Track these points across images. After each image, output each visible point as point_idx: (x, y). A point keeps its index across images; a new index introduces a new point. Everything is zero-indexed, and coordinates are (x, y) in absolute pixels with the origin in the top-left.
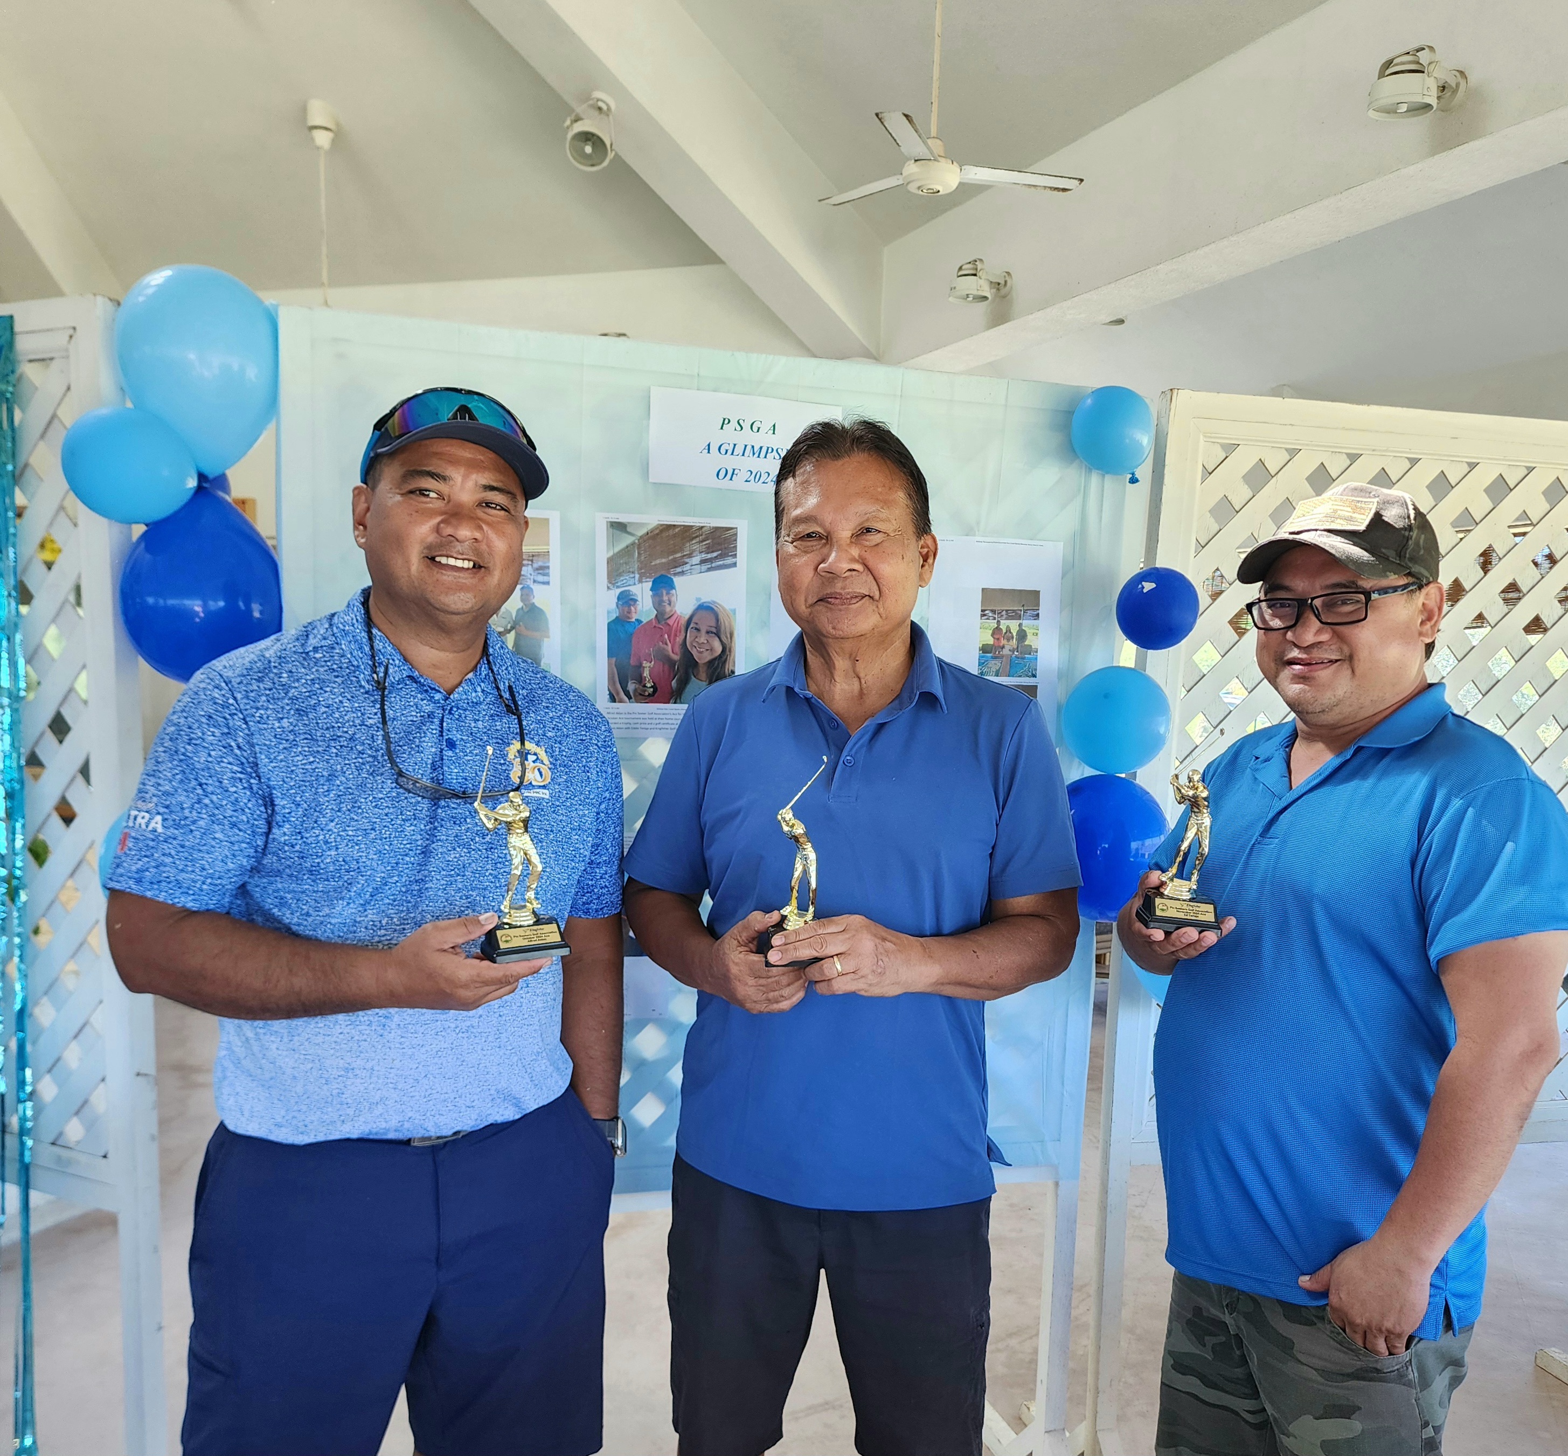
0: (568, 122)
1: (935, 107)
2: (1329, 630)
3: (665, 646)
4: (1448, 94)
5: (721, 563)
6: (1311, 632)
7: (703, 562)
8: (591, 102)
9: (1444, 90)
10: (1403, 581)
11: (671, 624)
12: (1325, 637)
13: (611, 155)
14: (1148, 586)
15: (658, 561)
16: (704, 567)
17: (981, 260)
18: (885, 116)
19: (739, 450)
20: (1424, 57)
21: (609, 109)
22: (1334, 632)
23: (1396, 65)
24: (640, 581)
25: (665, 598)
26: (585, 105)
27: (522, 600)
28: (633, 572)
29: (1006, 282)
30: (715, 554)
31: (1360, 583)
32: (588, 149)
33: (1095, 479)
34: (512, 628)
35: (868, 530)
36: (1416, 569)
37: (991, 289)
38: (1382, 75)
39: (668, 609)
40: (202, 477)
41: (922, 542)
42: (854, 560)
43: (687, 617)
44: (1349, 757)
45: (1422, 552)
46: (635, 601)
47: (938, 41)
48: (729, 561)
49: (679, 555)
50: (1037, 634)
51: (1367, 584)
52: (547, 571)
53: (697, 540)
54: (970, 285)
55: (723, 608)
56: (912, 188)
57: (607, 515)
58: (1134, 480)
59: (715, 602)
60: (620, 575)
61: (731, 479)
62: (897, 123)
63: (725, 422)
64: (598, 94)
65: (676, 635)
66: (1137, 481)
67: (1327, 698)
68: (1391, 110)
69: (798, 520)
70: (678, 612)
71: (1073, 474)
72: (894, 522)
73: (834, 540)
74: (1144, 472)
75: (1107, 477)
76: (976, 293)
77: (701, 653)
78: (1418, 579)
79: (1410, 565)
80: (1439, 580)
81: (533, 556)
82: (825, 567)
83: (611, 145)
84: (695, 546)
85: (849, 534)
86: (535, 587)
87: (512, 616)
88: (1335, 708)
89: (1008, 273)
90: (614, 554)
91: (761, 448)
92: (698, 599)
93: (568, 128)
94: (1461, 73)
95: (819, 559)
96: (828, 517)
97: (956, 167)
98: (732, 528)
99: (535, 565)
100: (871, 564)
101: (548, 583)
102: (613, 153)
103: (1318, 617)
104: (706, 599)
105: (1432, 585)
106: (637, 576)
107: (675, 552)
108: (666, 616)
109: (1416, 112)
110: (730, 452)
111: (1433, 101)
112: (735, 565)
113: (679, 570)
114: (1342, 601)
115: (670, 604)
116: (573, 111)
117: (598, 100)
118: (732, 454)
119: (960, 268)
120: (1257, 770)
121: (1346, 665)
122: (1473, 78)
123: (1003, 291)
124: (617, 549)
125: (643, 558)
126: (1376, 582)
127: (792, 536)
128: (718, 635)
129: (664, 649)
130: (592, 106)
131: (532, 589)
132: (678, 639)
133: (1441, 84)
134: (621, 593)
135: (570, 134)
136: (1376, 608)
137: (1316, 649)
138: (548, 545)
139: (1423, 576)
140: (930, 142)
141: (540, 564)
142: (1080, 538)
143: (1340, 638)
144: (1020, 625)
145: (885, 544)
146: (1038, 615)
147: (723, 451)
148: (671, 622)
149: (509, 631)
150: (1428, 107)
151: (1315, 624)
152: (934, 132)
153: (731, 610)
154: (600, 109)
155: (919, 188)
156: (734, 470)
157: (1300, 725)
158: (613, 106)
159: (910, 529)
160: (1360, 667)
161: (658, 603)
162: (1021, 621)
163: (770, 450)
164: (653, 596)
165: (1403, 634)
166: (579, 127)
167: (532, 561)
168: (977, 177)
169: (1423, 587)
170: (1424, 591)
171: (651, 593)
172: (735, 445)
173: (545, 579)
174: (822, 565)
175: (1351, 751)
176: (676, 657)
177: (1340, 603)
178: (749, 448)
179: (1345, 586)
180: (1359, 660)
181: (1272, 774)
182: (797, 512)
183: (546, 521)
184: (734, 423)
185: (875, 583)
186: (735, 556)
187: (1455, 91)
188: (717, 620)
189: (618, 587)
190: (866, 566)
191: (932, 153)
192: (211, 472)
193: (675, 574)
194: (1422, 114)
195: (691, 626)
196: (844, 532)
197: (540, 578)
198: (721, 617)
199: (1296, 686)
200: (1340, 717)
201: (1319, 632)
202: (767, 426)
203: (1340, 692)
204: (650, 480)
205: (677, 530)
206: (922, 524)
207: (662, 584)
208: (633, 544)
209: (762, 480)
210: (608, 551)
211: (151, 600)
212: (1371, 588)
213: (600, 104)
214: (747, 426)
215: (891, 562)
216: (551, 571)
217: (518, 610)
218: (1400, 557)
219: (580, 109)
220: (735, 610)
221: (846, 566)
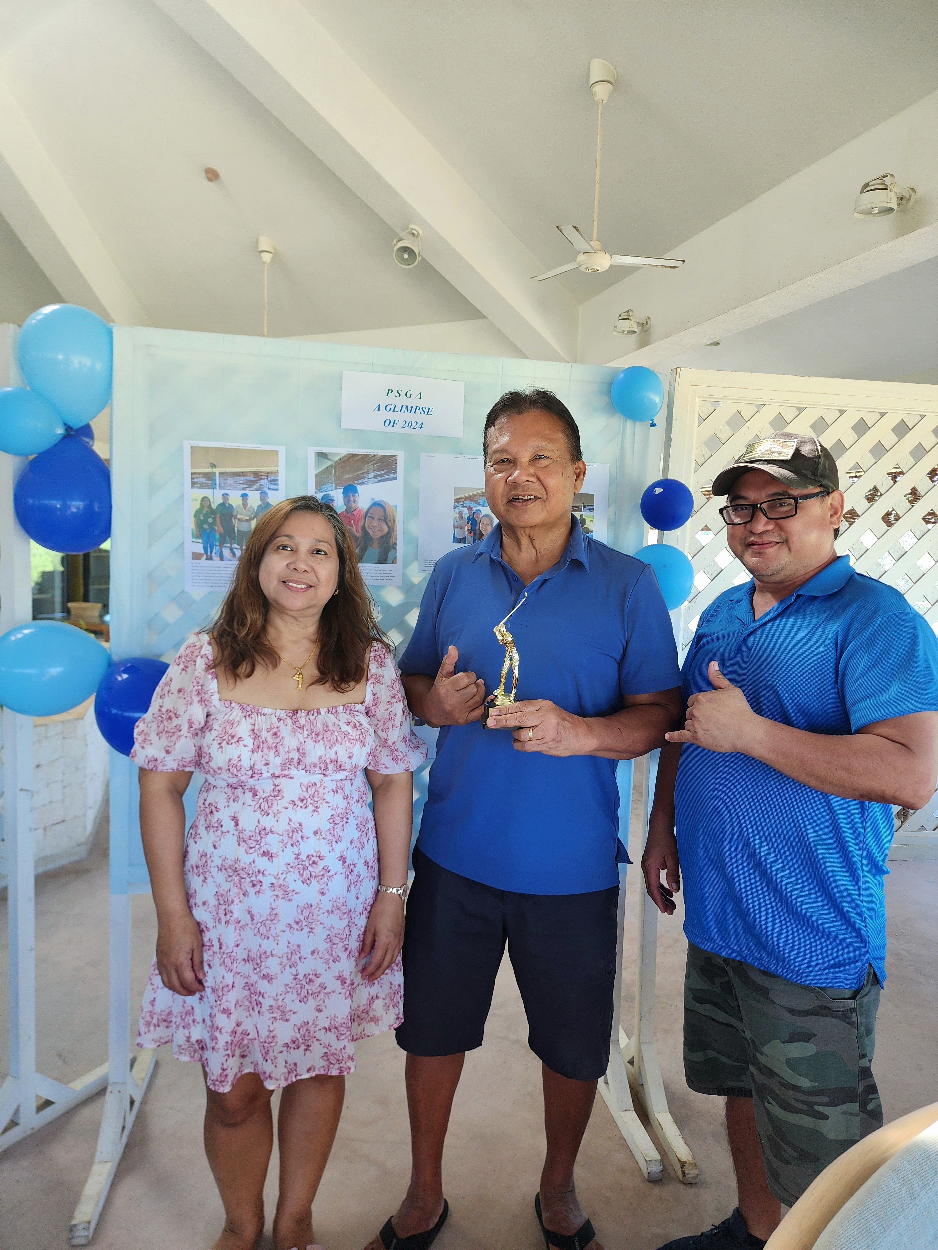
0: (395, 242)
1: (596, 223)
2: (773, 523)
3: (352, 528)
4: (904, 201)
5: (387, 477)
6: (761, 525)
7: (375, 476)
8: (408, 230)
9: (902, 199)
10: (818, 490)
11: (356, 515)
12: (770, 527)
13: (419, 259)
14: (658, 491)
15: (347, 476)
16: (377, 480)
17: (632, 310)
18: (562, 227)
19: (398, 408)
20: (887, 180)
21: (418, 234)
22: (777, 525)
23: (871, 186)
24: (336, 488)
25: (352, 498)
26: (405, 233)
27: (261, 500)
28: (332, 483)
29: (647, 322)
30: (383, 472)
31: (790, 492)
32: (406, 256)
33: (629, 424)
34: (255, 517)
35: (540, 457)
36: (825, 482)
37: (638, 326)
38: (862, 192)
39: (353, 505)
40: (68, 428)
41: (576, 466)
42: (530, 475)
43: (366, 510)
44: (792, 601)
45: (828, 472)
46: (333, 500)
47: (597, 186)
48: (393, 476)
49: (360, 472)
50: (592, 521)
51: (796, 492)
52: (276, 482)
53: (372, 463)
54: (626, 325)
55: (388, 504)
56: (582, 268)
57: (315, 448)
58: (653, 425)
59: (383, 501)
60: (323, 484)
61: (393, 426)
62: (568, 231)
63: (389, 392)
64: (412, 226)
65: (358, 521)
66: (655, 425)
67: (774, 566)
68: (869, 212)
69: (496, 452)
70: (360, 507)
71: (615, 422)
72: (556, 452)
73: (518, 463)
74: (660, 419)
75: (637, 423)
76: (628, 329)
77: (374, 532)
78: (826, 488)
79: (821, 479)
80: (840, 489)
81: (268, 473)
82: (512, 480)
83: (419, 254)
84: (370, 466)
85: (528, 459)
86: (269, 492)
87: (254, 509)
88: (780, 572)
89: (649, 317)
90: (319, 472)
91: (412, 407)
92: (373, 499)
93: (395, 245)
94: (912, 189)
95: (509, 475)
96: (513, 449)
97: (607, 256)
98: (394, 456)
99: (269, 479)
100: (542, 478)
101: (277, 490)
102: (420, 258)
103: (765, 515)
104: (377, 499)
105: (835, 492)
106: (334, 485)
107: (358, 471)
108: (353, 510)
109: (886, 213)
110: (392, 410)
111: (894, 206)
112: (396, 478)
113: (360, 481)
114: (780, 504)
115: (354, 502)
116: (398, 235)
117: (412, 229)
118: (394, 411)
119: (620, 316)
120: (732, 608)
121: (785, 546)
122: (920, 192)
123: (645, 328)
124: (321, 469)
125: (337, 474)
126: (800, 491)
127: (492, 462)
128: (385, 521)
129: (351, 530)
130: (409, 233)
131: (267, 494)
132: (360, 524)
133: (900, 196)
134: (324, 496)
135: (396, 248)
136: (802, 508)
137: (765, 535)
138: (278, 466)
139: (830, 486)
140: (591, 243)
141: (273, 478)
142: (621, 460)
143: (781, 528)
144: (581, 515)
145: (551, 466)
146: (593, 509)
147: (388, 409)
148: (355, 513)
149: (252, 519)
150: (891, 210)
151: (764, 519)
152: (595, 237)
153: (394, 506)
154: (413, 234)
155: (586, 268)
156: (395, 421)
157: (757, 583)
158: (421, 233)
159: (568, 457)
160: (794, 545)
161: (347, 501)
162: (582, 513)
163: (418, 408)
164: (344, 498)
165: (821, 524)
166: (401, 244)
167: (267, 476)
168: (620, 261)
169: (830, 493)
170: (831, 496)
171: (342, 495)
172: (395, 406)
173: (276, 487)
174: (510, 478)
175: (794, 598)
176: (359, 535)
177: (778, 505)
178: (404, 407)
179: (781, 494)
180: (793, 542)
181: (742, 611)
182: (496, 446)
183: (276, 452)
184: (395, 392)
185: (543, 489)
186: (396, 473)
187: (909, 200)
188: (385, 510)
189: (321, 492)
190: (538, 479)
191: (592, 248)
192: (77, 423)
193: (358, 484)
194: (887, 214)
195: (368, 516)
196: (525, 457)
197: (272, 487)
198: (387, 511)
199: (754, 559)
200: (784, 577)
201: (766, 524)
202: (415, 394)
203: (783, 562)
204: (344, 426)
205: (359, 457)
206: (576, 453)
207: (350, 490)
208: (332, 465)
209: (413, 427)
210: (315, 470)
211: (30, 501)
212: (798, 495)
213: (413, 231)
214: (403, 394)
215: (555, 477)
216: (280, 482)
217: (259, 506)
218: (814, 475)
219: (402, 235)
220: (396, 506)
221: (525, 478)
